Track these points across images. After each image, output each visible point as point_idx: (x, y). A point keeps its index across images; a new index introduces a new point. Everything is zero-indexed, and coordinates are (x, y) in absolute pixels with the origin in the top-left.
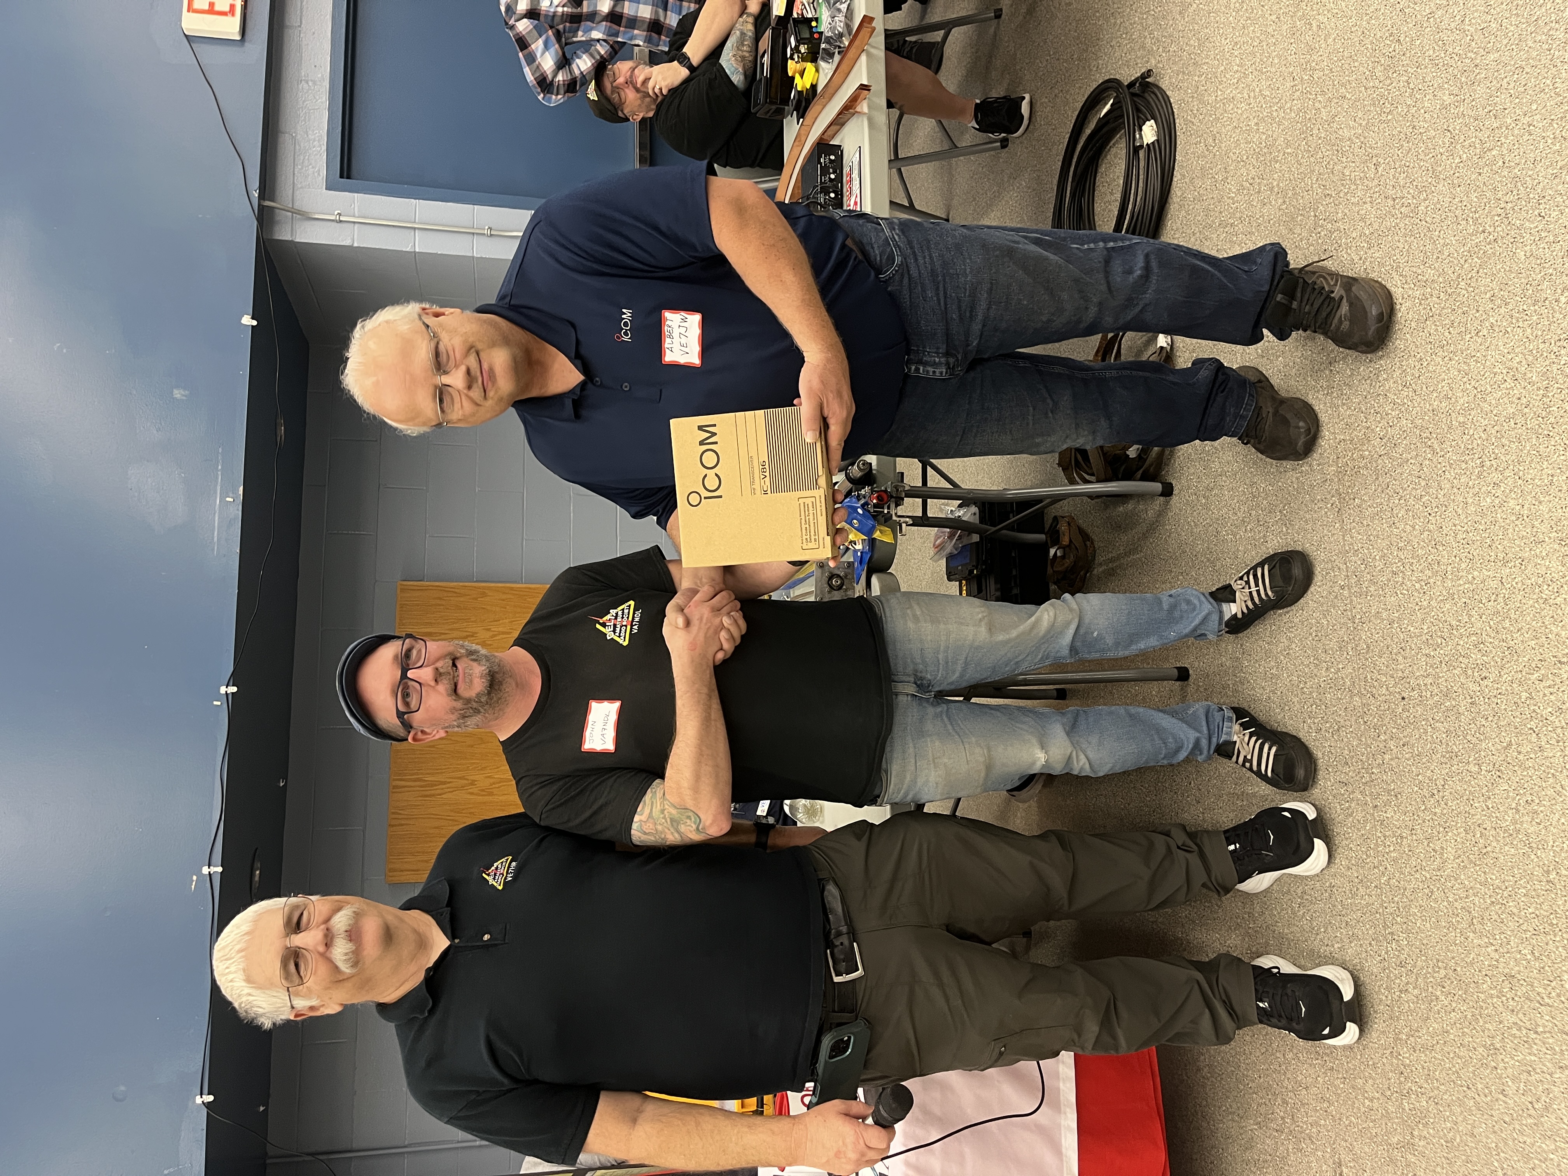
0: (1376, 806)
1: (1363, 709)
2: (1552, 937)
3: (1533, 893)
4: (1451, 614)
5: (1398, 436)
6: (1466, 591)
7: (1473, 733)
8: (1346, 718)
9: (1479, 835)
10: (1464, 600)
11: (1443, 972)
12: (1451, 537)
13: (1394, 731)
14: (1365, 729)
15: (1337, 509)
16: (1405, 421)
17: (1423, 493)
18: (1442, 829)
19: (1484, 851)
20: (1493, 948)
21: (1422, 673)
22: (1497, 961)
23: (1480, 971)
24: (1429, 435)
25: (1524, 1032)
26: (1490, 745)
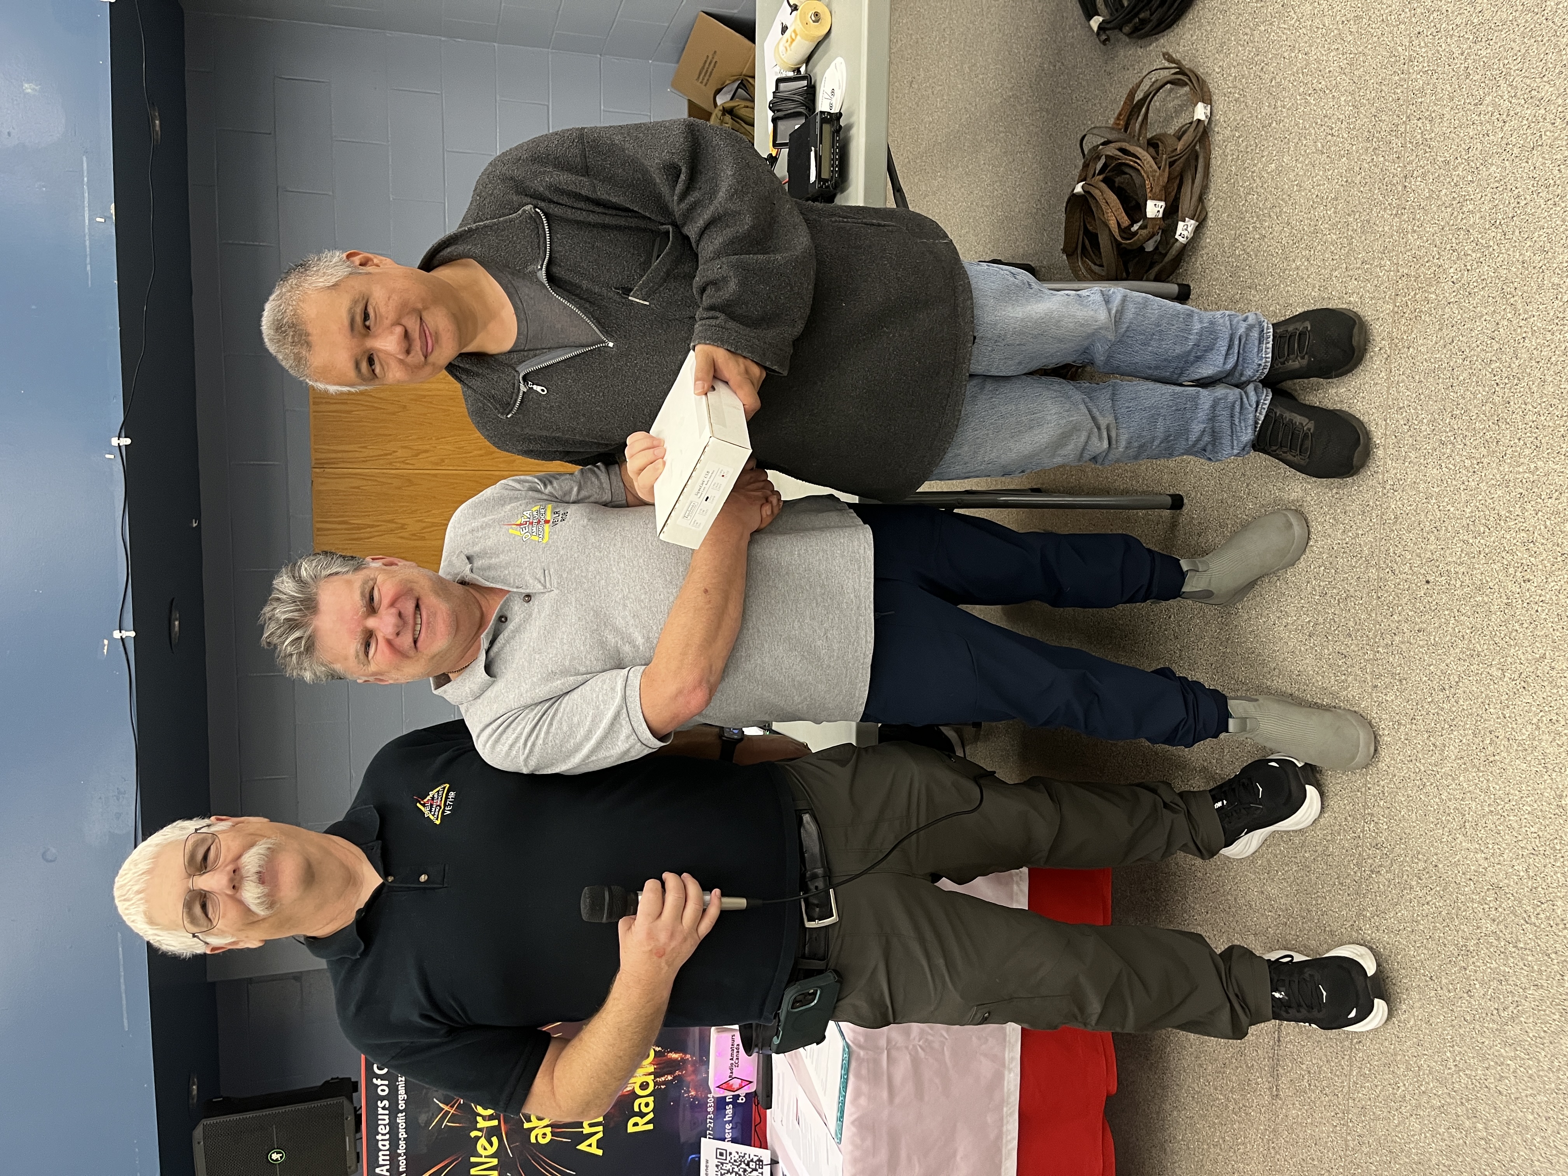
0: (1376, 686)
1: (1378, 582)
2: (1552, 861)
3: (1540, 813)
4: (1501, 503)
5: (1475, 284)
6: (1524, 481)
7: (1502, 636)
8: (1358, 588)
9: (1488, 742)
10: (1521, 491)
11: (1421, 865)
12: (1518, 416)
13: (1410, 613)
14: (1377, 604)
15: (1385, 356)
16: (1486, 268)
17: (1494, 358)
18: (1447, 726)
19: (1491, 759)
20: (1483, 855)
21: (1454, 559)
22: (1485, 869)
23: (1464, 874)
24: (1513, 290)
25: (1502, 944)
26: (1519, 653)
